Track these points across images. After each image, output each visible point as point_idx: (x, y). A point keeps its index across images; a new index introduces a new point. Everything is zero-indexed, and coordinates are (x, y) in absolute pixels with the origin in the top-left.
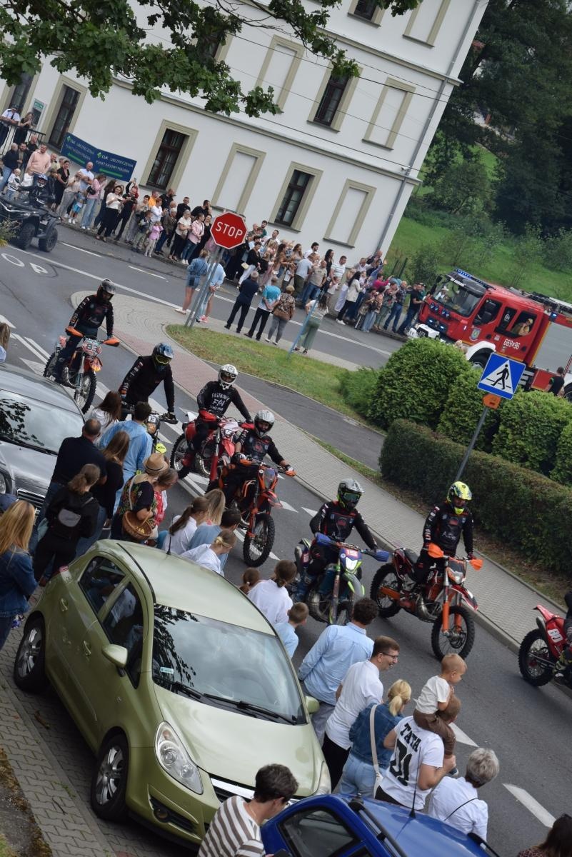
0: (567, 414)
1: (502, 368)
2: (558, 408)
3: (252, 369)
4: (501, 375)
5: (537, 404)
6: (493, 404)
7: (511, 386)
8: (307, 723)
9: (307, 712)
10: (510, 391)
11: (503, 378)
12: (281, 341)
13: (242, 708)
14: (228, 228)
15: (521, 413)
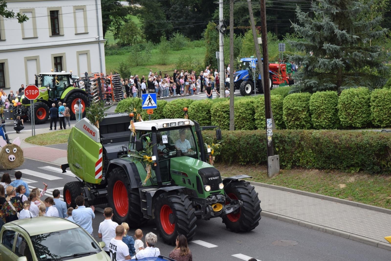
0: (187, 103)
1: (148, 98)
2: (183, 103)
3: (64, 140)
4: (149, 101)
5: (175, 105)
6: (151, 112)
7: (154, 103)
8: (101, 251)
9: (100, 247)
10: (155, 105)
11: (150, 101)
12: (71, 125)
13: (76, 256)
14: (31, 92)
15: (170, 111)
